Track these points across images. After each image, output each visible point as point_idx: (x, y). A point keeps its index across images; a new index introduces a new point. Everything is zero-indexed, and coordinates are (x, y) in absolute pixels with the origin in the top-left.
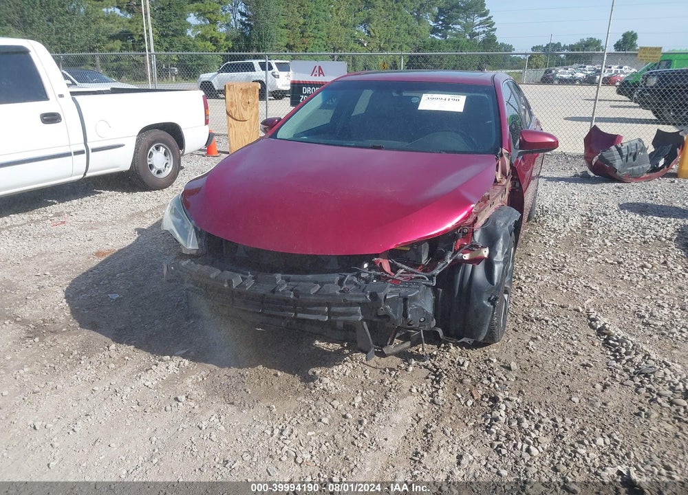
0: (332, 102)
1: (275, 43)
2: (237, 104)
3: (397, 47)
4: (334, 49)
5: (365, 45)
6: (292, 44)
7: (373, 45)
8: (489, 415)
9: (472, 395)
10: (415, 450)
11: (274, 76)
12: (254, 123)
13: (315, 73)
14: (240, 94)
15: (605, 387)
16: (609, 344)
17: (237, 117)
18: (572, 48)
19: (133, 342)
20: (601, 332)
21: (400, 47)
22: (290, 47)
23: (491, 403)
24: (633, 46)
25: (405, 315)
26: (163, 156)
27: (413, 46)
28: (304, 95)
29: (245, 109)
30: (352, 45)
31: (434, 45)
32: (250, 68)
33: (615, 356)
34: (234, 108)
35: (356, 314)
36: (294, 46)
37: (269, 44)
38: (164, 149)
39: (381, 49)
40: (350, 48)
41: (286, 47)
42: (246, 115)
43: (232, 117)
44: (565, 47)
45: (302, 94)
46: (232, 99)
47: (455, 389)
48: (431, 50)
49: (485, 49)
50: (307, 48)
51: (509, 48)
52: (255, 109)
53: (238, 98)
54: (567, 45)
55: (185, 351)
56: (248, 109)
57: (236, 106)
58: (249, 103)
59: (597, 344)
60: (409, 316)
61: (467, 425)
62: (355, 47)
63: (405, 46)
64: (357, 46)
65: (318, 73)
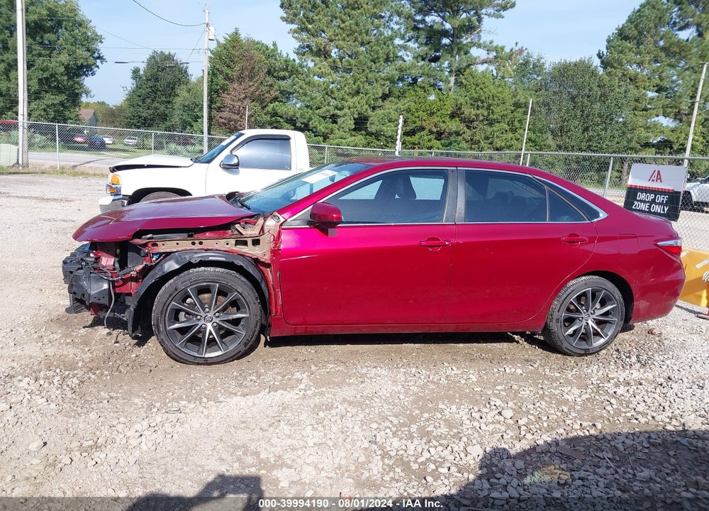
0: (664, 210)
13: (653, 178)
28: (638, 201)
45: (636, 200)
65: (655, 179)
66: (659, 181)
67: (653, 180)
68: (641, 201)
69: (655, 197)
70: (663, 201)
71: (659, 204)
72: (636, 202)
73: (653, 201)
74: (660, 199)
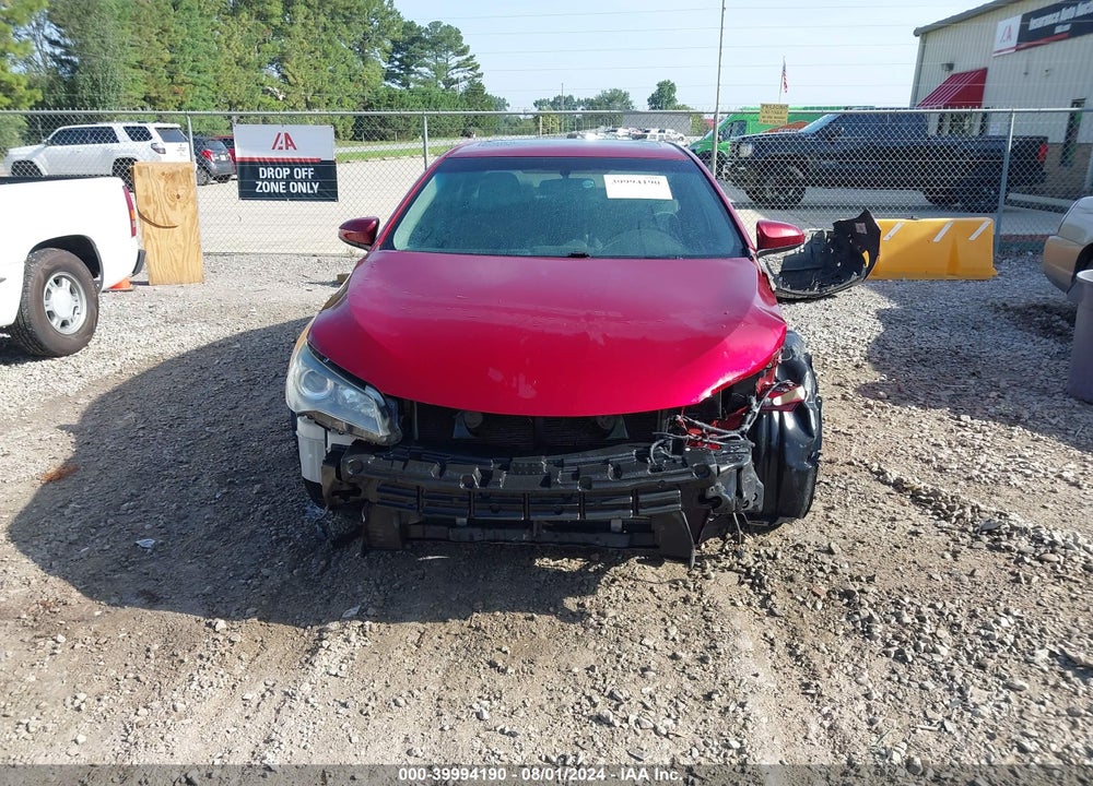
0: (312, 188)
1: (122, 94)
2: (156, 198)
3: (335, 101)
4: (230, 103)
5: (281, 97)
6: (153, 95)
7: (294, 98)
8: (857, 617)
9: (815, 594)
10: (799, 683)
11: (157, 150)
12: (191, 229)
13: (279, 145)
14: (162, 183)
15: (955, 554)
16: (921, 500)
17: (159, 221)
18: (590, 104)
19: (249, 610)
20: (899, 486)
21: (340, 101)
22: (150, 100)
23: (846, 601)
24: (672, 100)
25: (739, 493)
26: (69, 294)
27: (360, 99)
28: (263, 180)
29: (173, 208)
30: (259, 97)
31: (391, 100)
32: (108, 136)
33: (938, 515)
34: (153, 206)
35: (674, 502)
36: (158, 98)
37: (113, 96)
38: (69, 283)
39: (309, 106)
40: (257, 102)
41: (144, 99)
42: (176, 217)
43: (150, 222)
44: (580, 103)
45: (258, 179)
46: (146, 190)
47: (790, 591)
48: (388, 105)
49: (470, 105)
50: (182, 103)
51: (501, 104)
52: (190, 207)
53: (158, 188)
54: (582, 99)
55: (357, 609)
56: (178, 207)
57: (155, 202)
58: (178, 197)
59: (907, 503)
60: (745, 495)
61: (836, 634)
62: (264, 100)
63: (347, 100)
64: (267, 99)
65: (284, 145)
66: (291, 148)
67: (281, 148)
68: (269, 180)
69: (292, 172)
70: (307, 176)
71: (302, 181)
72: (260, 183)
73: (291, 177)
74: (302, 173)
